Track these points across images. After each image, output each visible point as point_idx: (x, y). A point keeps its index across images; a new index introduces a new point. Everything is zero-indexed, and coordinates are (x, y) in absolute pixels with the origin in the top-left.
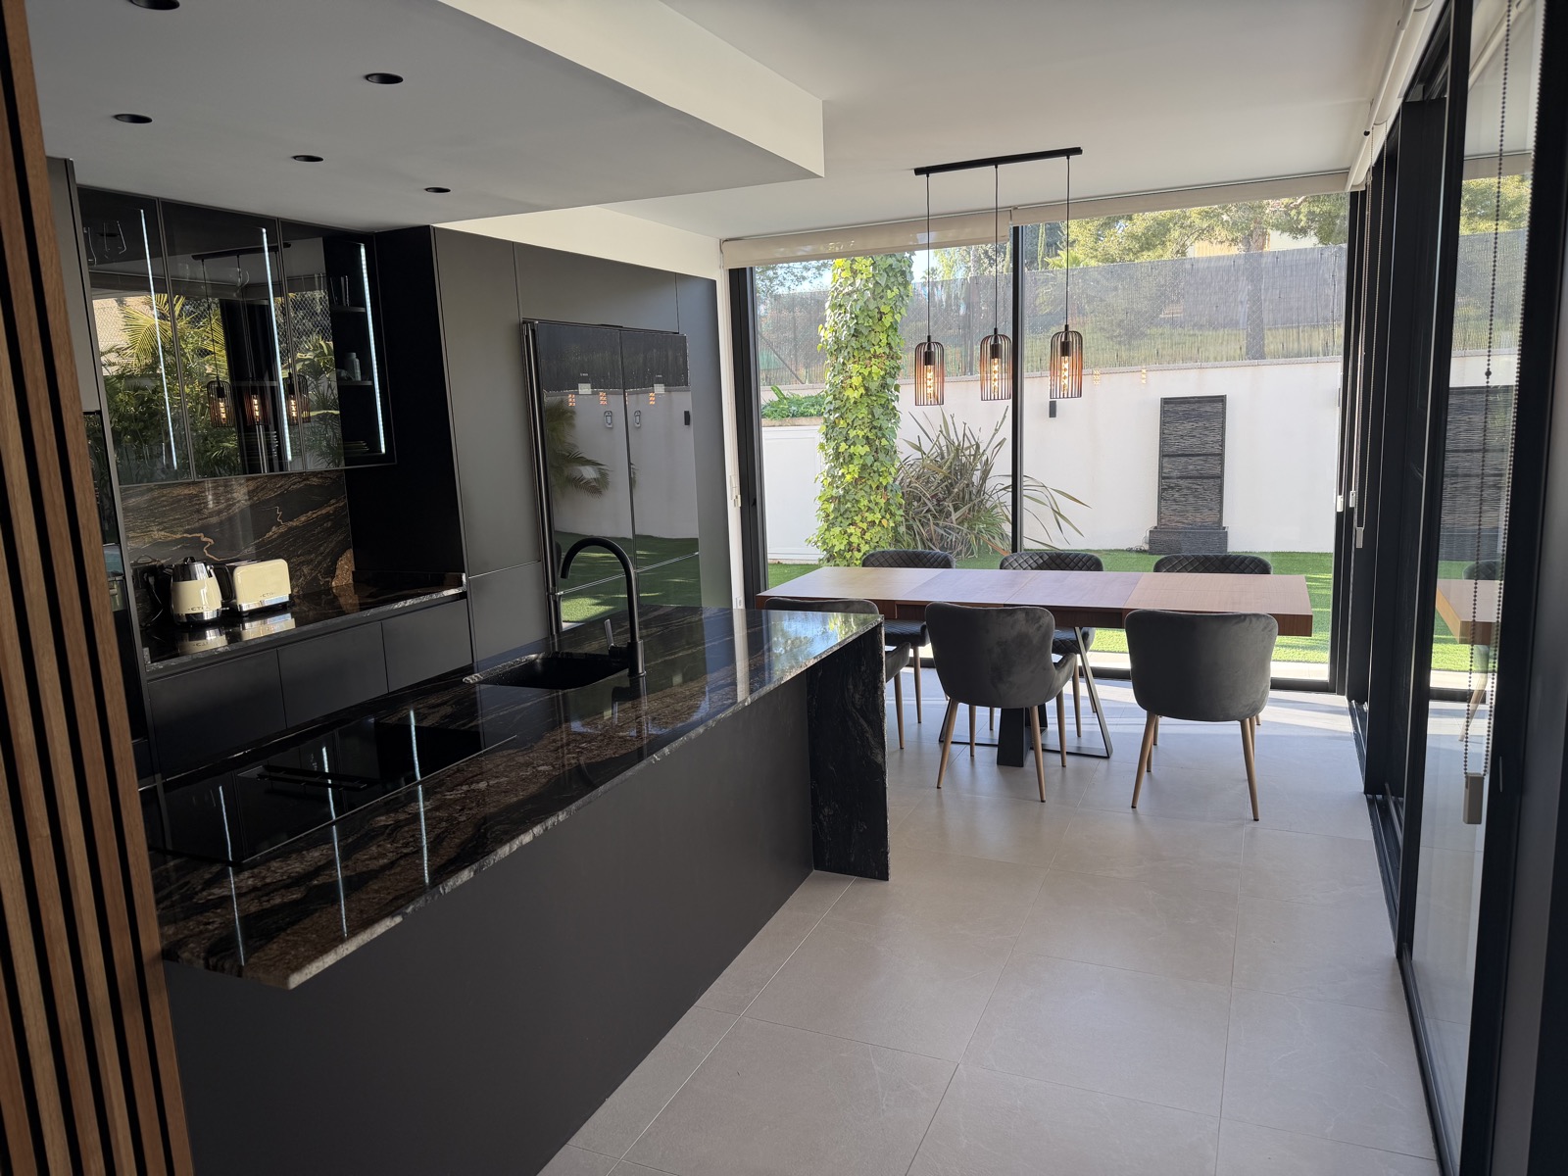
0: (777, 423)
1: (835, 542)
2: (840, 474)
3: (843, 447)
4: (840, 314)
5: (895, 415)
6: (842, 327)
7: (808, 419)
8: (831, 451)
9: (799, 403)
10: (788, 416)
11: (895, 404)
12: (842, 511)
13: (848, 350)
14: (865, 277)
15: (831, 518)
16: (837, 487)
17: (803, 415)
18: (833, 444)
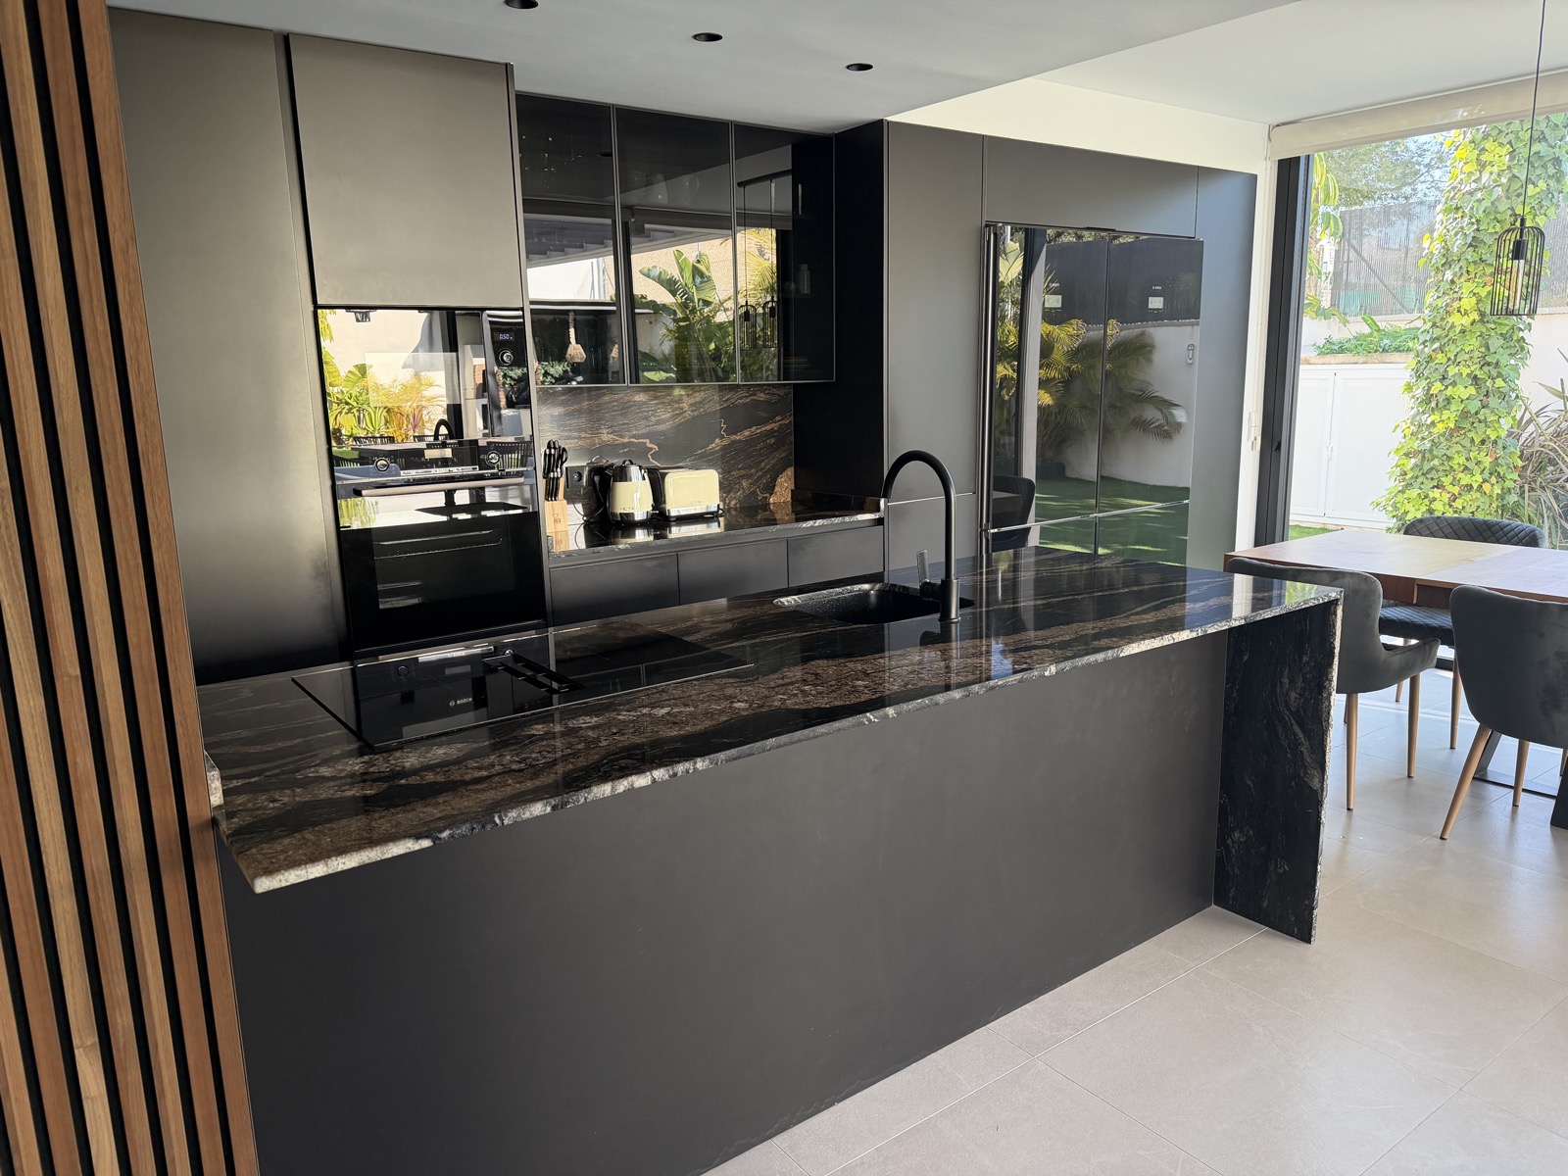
1: (1409, 507)
2: (1429, 422)
3: (1437, 387)
4: (1456, 219)
5: (1523, 349)
6: (1456, 234)
7: (1404, 355)
8: (1419, 392)
11: (1525, 334)
12: (1426, 468)
13: (1461, 264)
14: (1495, 169)
15: (1407, 477)
16: (1423, 439)
17: (1397, 349)
18: (1424, 383)
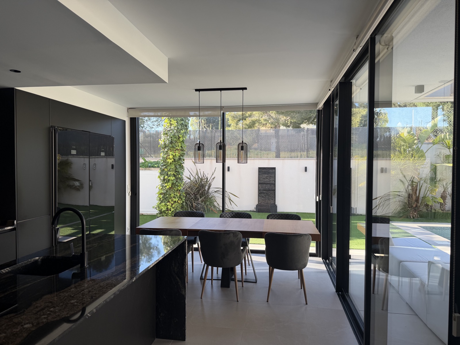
0: (144, 169)
1: (162, 208)
2: (165, 185)
3: (166, 177)
4: (166, 136)
5: (183, 168)
6: (167, 140)
7: (154, 168)
8: (162, 178)
9: (151, 163)
10: (148, 167)
11: (183, 165)
12: (165, 197)
13: (169, 147)
14: (174, 126)
15: (161, 200)
16: (164, 190)
17: (153, 167)
18: (163, 176)
